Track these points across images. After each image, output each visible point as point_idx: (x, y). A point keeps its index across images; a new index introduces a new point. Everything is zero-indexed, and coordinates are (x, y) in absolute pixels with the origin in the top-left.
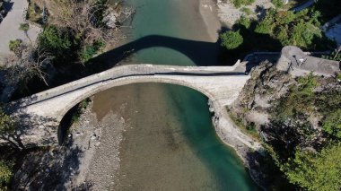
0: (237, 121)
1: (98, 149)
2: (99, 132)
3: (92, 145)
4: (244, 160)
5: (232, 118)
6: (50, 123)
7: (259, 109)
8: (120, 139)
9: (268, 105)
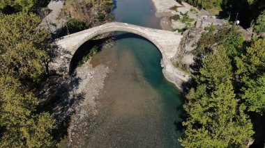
1: (91, 79)
2: (93, 72)
3: (88, 77)
4: (180, 88)
5: (173, 64)
7: (187, 53)
8: (105, 76)
9: (192, 49)
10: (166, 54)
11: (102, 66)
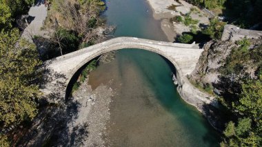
0: (197, 84)
1: (93, 107)
2: (94, 96)
3: (89, 104)
5: (192, 83)
6: (61, 80)
7: (211, 71)
8: (109, 101)
9: (218, 66)
10: (183, 71)
11: (103, 87)
